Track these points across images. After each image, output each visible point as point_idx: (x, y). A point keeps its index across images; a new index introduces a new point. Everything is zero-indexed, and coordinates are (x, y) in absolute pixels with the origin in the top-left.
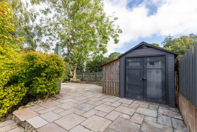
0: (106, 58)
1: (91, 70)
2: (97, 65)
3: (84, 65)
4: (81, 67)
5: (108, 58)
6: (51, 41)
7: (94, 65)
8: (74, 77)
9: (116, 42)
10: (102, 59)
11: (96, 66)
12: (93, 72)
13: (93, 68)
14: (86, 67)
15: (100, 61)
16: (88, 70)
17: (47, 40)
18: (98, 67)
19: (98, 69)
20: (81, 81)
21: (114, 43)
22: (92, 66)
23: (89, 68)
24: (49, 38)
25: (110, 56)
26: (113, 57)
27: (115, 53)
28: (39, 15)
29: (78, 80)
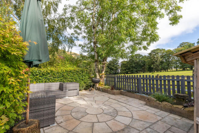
0: (145, 56)
1: (127, 70)
2: (134, 65)
3: (119, 66)
4: (116, 67)
5: (148, 57)
6: (76, 35)
7: (130, 65)
8: (102, 82)
9: (175, 20)
10: (140, 58)
11: (132, 67)
12: (129, 73)
13: (129, 69)
14: (121, 67)
15: (138, 60)
16: (123, 70)
17: (72, 34)
18: (135, 68)
19: (135, 70)
20: (112, 89)
21: (170, 24)
22: (127, 66)
23: (124, 69)
24: (75, 31)
25: (150, 54)
26: (155, 55)
27: (158, 49)
28: (61, 2)
29: (107, 87)
